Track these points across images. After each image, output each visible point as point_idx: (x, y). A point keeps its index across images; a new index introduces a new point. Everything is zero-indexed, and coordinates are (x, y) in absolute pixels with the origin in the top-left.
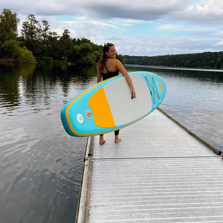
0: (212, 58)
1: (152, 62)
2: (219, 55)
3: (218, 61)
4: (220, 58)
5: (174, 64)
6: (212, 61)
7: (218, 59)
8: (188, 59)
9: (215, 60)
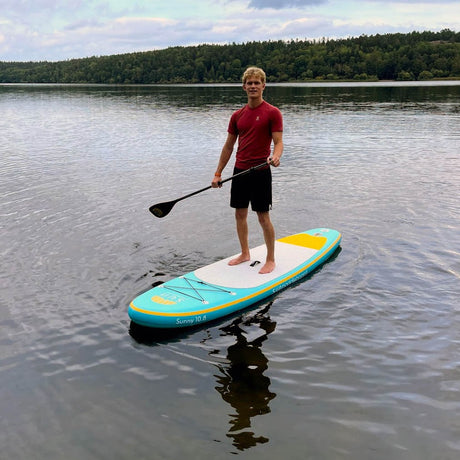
0: (185, 61)
1: (60, 75)
2: (198, 53)
3: (198, 64)
4: (202, 59)
5: (110, 77)
6: (187, 67)
7: (199, 62)
8: (137, 64)
9: (192, 64)
